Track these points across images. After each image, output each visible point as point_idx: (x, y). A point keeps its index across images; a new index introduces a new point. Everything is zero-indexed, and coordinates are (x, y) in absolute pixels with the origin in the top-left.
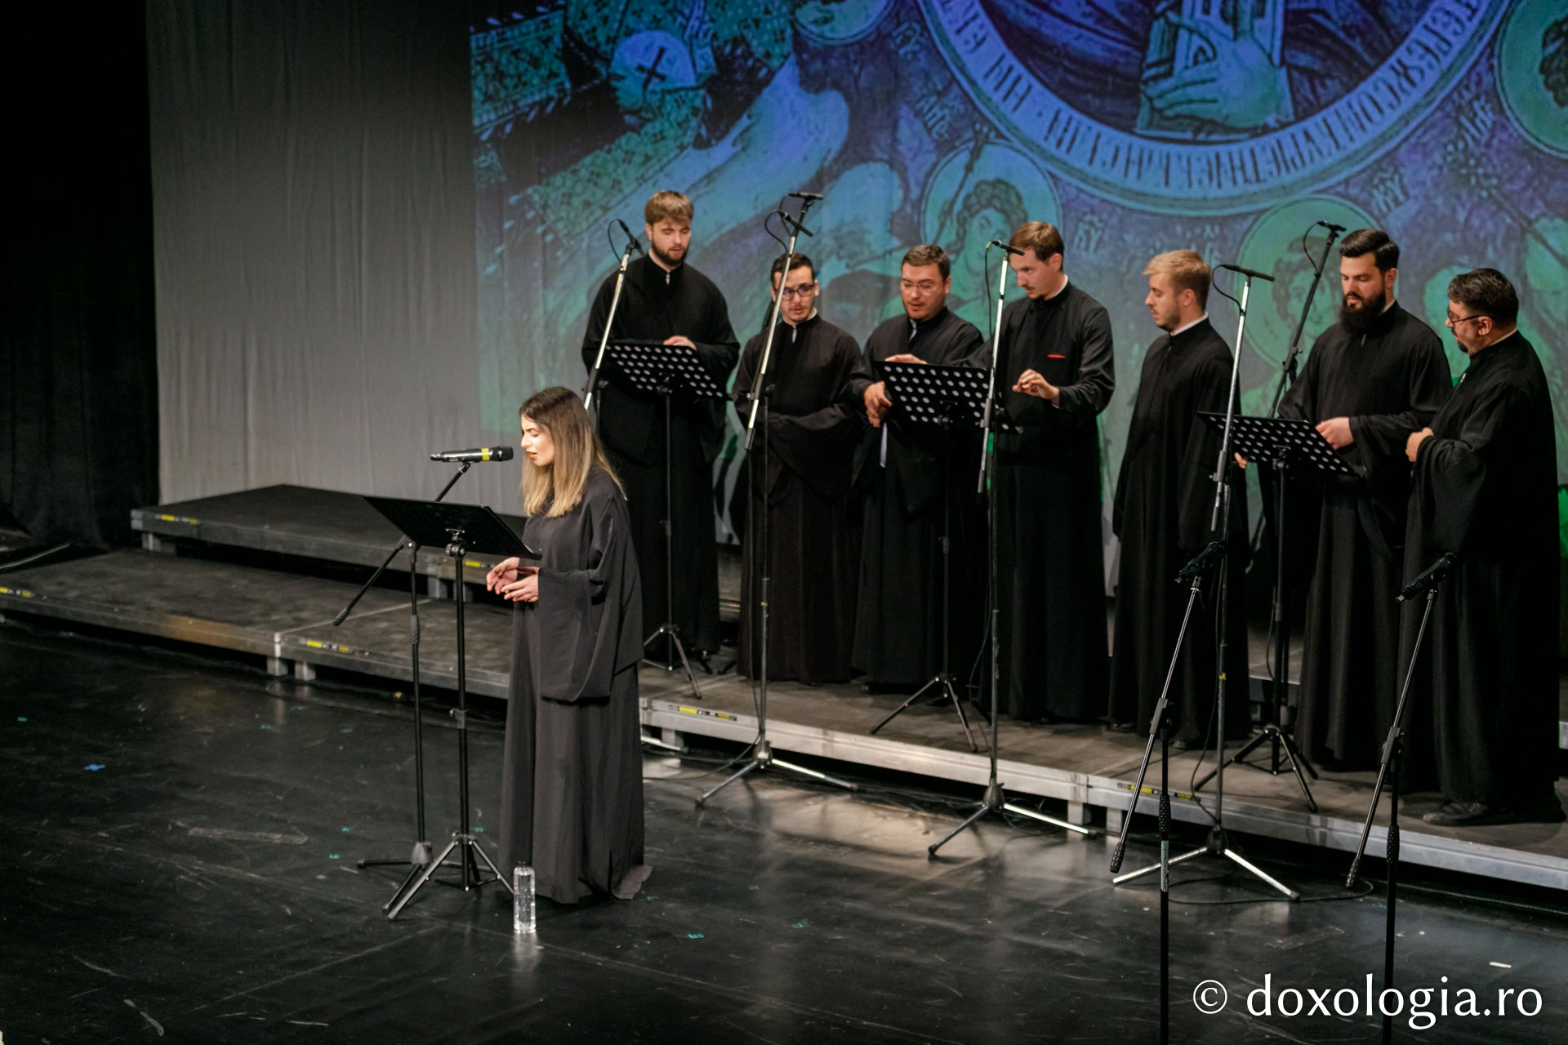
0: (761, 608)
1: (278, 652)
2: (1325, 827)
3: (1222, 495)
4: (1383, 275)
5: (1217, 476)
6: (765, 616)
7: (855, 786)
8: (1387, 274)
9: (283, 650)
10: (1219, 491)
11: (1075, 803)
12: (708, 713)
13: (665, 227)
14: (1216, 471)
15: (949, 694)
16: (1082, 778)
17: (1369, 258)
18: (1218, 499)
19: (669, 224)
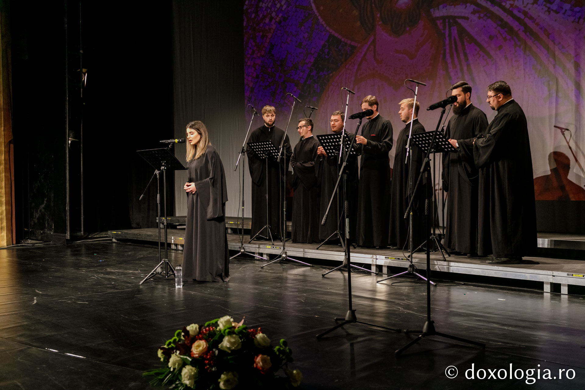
0: (284, 210)
1: (173, 242)
2: (448, 266)
3: (409, 152)
4: (465, 95)
5: (407, 146)
6: (285, 213)
7: (311, 265)
8: (466, 94)
9: (174, 241)
10: (408, 150)
11: (373, 265)
12: (274, 247)
13: (267, 115)
14: (407, 145)
15: (339, 237)
16: (375, 257)
17: (460, 89)
18: (408, 153)
19: (268, 114)
